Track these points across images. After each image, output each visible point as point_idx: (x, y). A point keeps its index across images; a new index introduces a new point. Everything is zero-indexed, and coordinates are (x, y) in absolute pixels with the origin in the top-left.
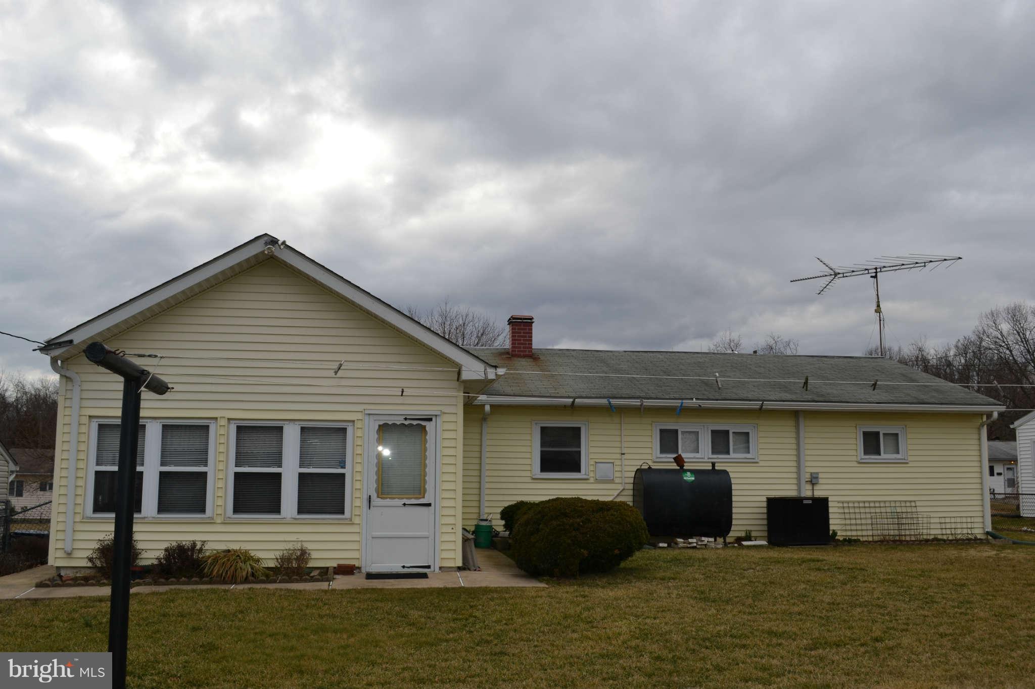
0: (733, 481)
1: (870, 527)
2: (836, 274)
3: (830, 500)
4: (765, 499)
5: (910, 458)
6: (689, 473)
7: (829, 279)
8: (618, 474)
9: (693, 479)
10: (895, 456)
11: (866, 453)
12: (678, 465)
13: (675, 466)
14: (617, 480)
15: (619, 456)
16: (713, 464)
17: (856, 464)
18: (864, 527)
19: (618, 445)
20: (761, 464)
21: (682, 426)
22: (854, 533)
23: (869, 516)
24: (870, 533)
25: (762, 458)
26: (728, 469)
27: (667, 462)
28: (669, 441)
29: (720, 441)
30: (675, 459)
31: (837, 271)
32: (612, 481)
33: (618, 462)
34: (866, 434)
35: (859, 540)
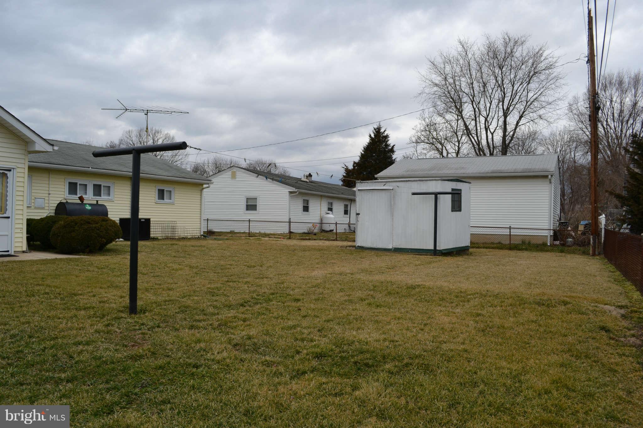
0: (109, 210)
1: (161, 233)
2: (126, 110)
3: (151, 220)
4: (119, 219)
5: (176, 202)
6: (87, 205)
7: (124, 111)
8: (47, 205)
9: (90, 208)
10: (170, 201)
11: (159, 199)
12: (81, 201)
13: (79, 202)
14: (46, 208)
15: (47, 195)
16: (97, 201)
17: (154, 204)
18: (159, 233)
19: (47, 189)
20: (115, 202)
21: (79, 181)
22: (155, 235)
23: (161, 228)
24: (161, 235)
25: (115, 199)
26: (105, 204)
27: (74, 199)
28: (73, 188)
29: (97, 190)
30: (79, 198)
31: (127, 108)
32: (43, 208)
33: (47, 198)
34: (159, 190)
35: (157, 238)
